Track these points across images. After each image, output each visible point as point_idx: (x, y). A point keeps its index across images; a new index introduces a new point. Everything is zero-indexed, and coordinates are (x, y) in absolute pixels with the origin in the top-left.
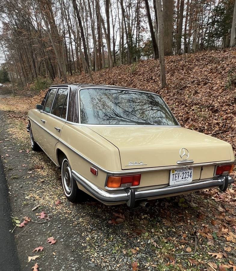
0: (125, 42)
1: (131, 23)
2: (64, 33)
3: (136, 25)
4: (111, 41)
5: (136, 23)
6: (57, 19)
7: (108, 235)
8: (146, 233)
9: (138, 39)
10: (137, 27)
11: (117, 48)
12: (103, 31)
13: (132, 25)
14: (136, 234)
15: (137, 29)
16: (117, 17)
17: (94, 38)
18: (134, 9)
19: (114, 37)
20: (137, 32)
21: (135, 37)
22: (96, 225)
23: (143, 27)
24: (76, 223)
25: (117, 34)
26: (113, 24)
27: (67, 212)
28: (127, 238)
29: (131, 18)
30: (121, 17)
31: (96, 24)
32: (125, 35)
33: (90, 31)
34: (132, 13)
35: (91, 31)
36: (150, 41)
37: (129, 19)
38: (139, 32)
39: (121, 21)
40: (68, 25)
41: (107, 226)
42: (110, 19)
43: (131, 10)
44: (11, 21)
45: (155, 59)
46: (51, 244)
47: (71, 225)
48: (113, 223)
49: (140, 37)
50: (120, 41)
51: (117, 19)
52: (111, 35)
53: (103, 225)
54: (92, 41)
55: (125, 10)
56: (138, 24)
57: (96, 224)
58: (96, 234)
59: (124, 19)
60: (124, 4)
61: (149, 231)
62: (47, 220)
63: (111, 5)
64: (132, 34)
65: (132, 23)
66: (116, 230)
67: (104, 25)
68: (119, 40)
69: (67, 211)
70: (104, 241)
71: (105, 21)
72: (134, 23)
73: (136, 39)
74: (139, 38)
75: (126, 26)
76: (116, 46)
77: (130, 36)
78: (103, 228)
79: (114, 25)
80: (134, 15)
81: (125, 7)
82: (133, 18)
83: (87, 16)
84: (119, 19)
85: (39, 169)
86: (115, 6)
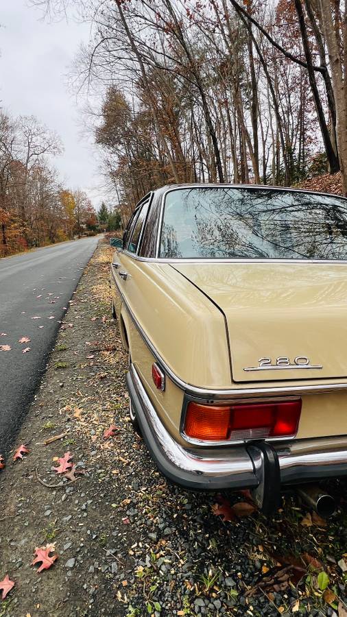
0: (281, 159)
1: (290, 134)
2: (194, 159)
3: (298, 136)
4: (260, 162)
5: (299, 132)
6: (185, 144)
7: (202, 566)
8: (320, 575)
9: (302, 155)
10: (300, 139)
11: (268, 171)
12: (248, 150)
13: (292, 136)
14: (286, 576)
15: (300, 141)
16: (270, 130)
17: (235, 160)
18: (295, 114)
19: (264, 157)
20: (300, 144)
21: (297, 152)
22: (175, 516)
23: (310, 137)
24: (129, 501)
25: (270, 152)
26: (263, 138)
27: (120, 461)
28: (258, 592)
29: (291, 127)
30: (275, 127)
31: (238, 142)
32: (281, 151)
33: (229, 153)
34: (293, 120)
35: (231, 153)
36: (322, 155)
37: (287, 129)
38: (304, 146)
39: (275, 132)
40: (199, 149)
41: (207, 527)
42: (259, 133)
43: (290, 117)
44: (128, 155)
45: (331, 174)
46: (40, 569)
47: (114, 505)
48: (222, 516)
49: (305, 151)
50: (274, 158)
51: (270, 132)
52: (259, 155)
53: (194, 521)
54: (232, 165)
55: (282, 118)
56: (303, 134)
57: (176, 512)
58: (168, 553)
59: (281, 131)
60: (280, 110)
61: (330, 563)
62: (69, 479)
63: (260, 115)
64: (293, 148)
65: (292, 133)
66: (228, 543)
67: (249, 142)
68: (272, 158)
69: (122, 459)
70: (185, 589)
71: (252, 136)
72: (295, 133)
73: (300, 155)
74: (303, 153)
75: (282, 138)
76: (267, 168)
77: (289, 151)
78: (191, 533)
79: (265, 139)
80: (296, 122)
81: (281, 115)
82: (294, 127)
83: (226, 133)
84: (272, 131)
85: (108, 350)
86: (267, 114)
